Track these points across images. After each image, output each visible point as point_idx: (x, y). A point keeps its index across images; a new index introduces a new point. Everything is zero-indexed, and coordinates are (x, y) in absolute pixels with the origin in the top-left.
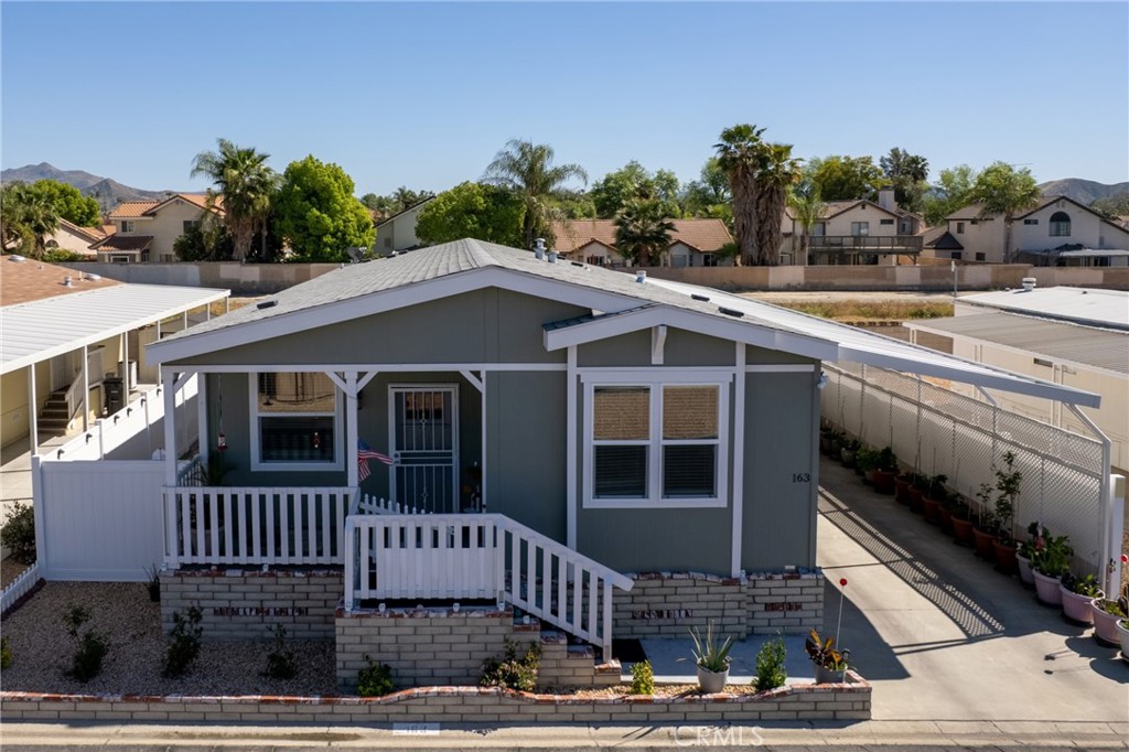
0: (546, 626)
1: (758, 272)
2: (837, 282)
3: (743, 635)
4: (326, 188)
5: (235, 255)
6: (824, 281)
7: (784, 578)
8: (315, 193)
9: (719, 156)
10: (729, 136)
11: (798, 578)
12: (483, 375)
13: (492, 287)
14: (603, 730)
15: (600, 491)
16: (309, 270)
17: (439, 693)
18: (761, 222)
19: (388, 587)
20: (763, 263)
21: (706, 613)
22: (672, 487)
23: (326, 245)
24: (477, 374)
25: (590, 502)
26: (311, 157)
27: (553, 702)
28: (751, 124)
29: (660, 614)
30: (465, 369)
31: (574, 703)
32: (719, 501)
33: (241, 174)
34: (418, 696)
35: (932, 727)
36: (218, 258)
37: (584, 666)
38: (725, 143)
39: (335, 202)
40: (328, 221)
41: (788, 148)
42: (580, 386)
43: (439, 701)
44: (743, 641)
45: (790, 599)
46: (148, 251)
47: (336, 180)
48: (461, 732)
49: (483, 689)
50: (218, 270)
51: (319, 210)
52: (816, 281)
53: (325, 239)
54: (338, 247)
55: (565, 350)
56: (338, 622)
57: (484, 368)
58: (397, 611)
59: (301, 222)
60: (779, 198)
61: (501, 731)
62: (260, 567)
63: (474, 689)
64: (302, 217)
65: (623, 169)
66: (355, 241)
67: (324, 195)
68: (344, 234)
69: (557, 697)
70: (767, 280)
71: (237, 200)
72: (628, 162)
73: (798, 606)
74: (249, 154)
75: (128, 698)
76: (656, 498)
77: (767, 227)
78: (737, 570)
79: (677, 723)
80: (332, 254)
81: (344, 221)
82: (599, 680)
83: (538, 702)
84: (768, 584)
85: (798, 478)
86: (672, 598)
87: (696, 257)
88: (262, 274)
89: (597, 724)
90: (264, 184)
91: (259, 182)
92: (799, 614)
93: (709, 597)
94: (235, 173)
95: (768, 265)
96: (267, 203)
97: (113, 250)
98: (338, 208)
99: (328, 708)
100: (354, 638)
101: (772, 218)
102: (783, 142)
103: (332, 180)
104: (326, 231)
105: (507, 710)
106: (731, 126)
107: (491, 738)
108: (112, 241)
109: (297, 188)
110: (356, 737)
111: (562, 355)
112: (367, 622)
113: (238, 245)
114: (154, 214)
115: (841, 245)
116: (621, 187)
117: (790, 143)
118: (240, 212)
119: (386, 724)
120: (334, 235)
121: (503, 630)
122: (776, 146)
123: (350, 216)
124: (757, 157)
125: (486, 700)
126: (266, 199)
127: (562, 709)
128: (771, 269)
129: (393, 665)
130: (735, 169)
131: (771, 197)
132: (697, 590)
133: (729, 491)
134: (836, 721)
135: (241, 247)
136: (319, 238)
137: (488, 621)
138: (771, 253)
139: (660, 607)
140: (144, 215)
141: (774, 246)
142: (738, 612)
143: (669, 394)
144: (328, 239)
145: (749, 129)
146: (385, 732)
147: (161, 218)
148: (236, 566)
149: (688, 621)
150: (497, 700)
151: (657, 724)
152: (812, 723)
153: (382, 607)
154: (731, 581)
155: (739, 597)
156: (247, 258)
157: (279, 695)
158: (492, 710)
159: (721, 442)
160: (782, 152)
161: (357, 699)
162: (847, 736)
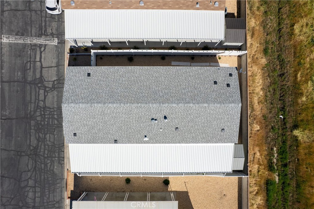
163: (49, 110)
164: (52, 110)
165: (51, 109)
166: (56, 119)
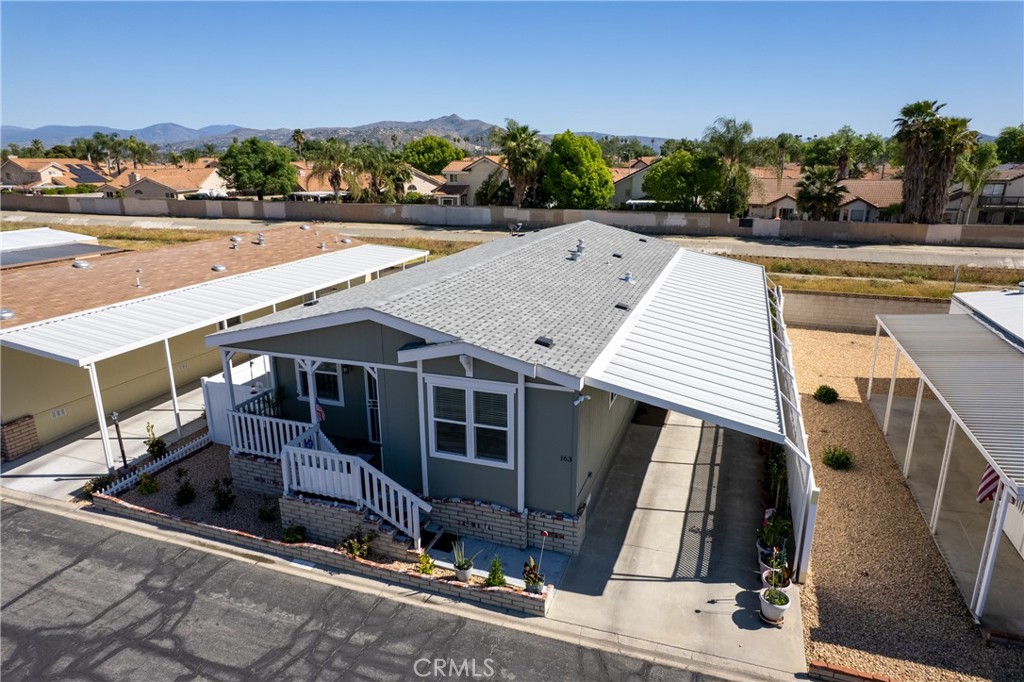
0: (386, 522)
1: (916, 229)
2: (993, 240)
3: (524, 547)
4: (576, 155)
5: (514, 202)
6: (980, 238)
7: (553, 518)
8: (570, 159)
9: (898, 129)
10: (908, 112)
11: (562, 520)
12: (376, 370)
13: (369, 321)
14: (393, 588)
15: (440, 448)
16: (562, 214)
17: (314, 549)
18: (928, 187)
19: (306, 486)
20: (924, 221)
21: (501, 530)
22: (481, 452)
23: (575, 196)
24: (373, 369)
25: (434, 453)
26: (568, 131)
27: (370, 566)
28: (931, 101)
29: (473, 525)
30: (367, 366)
31: (381, 569)
32: (509, 465)
33: (518, 145)
34: (305, 548)
35: (578, 630)
36: (502, 204)
37: (402, 549)
38: (904, 118)
39: (582, 165)
40: (576, 179)
41: (964, 122)
42: (425, 385)
43: (315, 552)
44: (523, 550)
45: (556, 531)
46: (466, 195)
47: (584, 149)
48: (321, 571)
49: (336, 552)
50: (503, 212)
51: (570, 170)
52: (973, 238)
53: (574, 192)
54: (583, 198)
55: (416, 362)
56: (280, 500)
57: (377, 366)
58: (308, 500)
59: (557, 180)
60: (948, 166)
61: (342, 575)
62: (273, 459)
63: (332, 550)
64: (559, 176)
65: (836, 133)
66: (596, 194)
67: (575, 160)
68: (588, 188)
69: (373, 564)
70: (925, 236)
71: (516, 164)
72: (841, 127)
73: (562, 537)
74: (525, 129)
75: (183, 520)
76: (470, 457)
77: (932, 191)
78: (521, 507)
79: (433, 593)
80: (579, 203)
81: (590, 179)
82: (409, 558)
83: (363, 564)
84: (543, 519)
85: (564, 459)
86: (481, 517)
87: (872, 212)
88: (532, 216)
89: (390, 583)
90: (534, 152)
91: (530, 150)
92: (562, 541)
93: (502, 521)
94: (514, 144)
95: (928, 223)
96: (536, 166)
97: (443, 195)
98: (584, 170)
99: (264, 544)
100: (289, 510)
101: (937, 183)
102: (960, 115)
103: (582, 149)
104: (575, 187)
105: (348, 565)
106: (912, 101)
107: (335, 579)
108: (443, 188)
109: (556, 155)
110: (272, 562)
111: (413, 364)
112: (293, 503)
113: (516, 195)
114: (469, 170)
115: (1016, 204)
116: (830, 149)
117: (967, 117)
118: (517, 171)
119: (290, 558)
120: (581, 189)
121: (359, 521)
122: (953, 120)
123: (595, 175)
124: (932, 130)
125: (337, 557)
126: (535, 162)
127: (375, 571)
128: (930, 226)
129: (307, 527)
130: (910, 140)
131: (940, 164)
132: (495, 515)
133: (515, 459)
134: (522, 613)
135: (518, 198)
136: (571, 191)
137: (350, 514)
138: (933, 213)
139: (474, 521)
140: (463, 170)
141: (936, 205)
142: (520, 533)
143: (478, 395)
144: (576, 192)
145: (928, 105)
146: (288, 562)
147: (474, 172)
148: (262, 457)
149: (490, 532)
150: (342, 558)
151: (420, 589)
152: (508, 611)
153: (301, 496)
154: (517, 514)
155: (519, 524)
156: (522, 204)
157: (245, 532)
158: (340, 563)
159: (510, 429)
160: (958, 124)
161: (279, 543)
162: (521, 623)
163: (286, 658)
164: (302, 645)
165: (287, 648)
166: (379, 642)
